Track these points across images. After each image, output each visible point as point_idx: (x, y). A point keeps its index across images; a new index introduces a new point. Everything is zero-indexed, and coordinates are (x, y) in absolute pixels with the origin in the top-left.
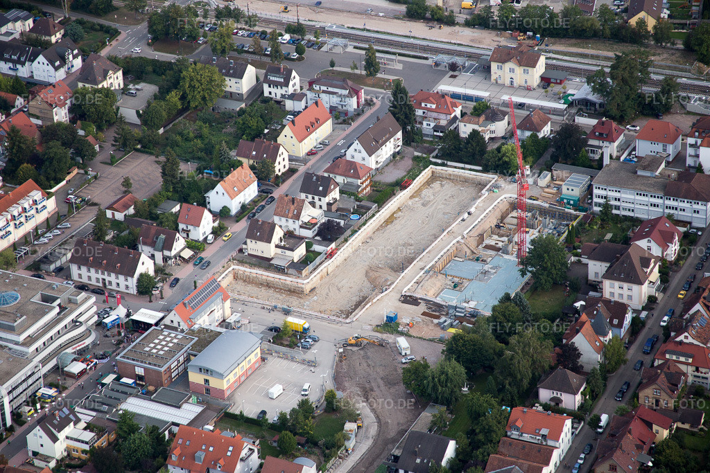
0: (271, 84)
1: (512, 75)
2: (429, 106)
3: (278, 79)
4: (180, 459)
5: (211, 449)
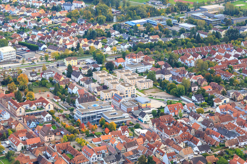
1: (72, 63)
2: (73, 69)
3: (34, 75)
4: (172, 111)
5: (176, 107)
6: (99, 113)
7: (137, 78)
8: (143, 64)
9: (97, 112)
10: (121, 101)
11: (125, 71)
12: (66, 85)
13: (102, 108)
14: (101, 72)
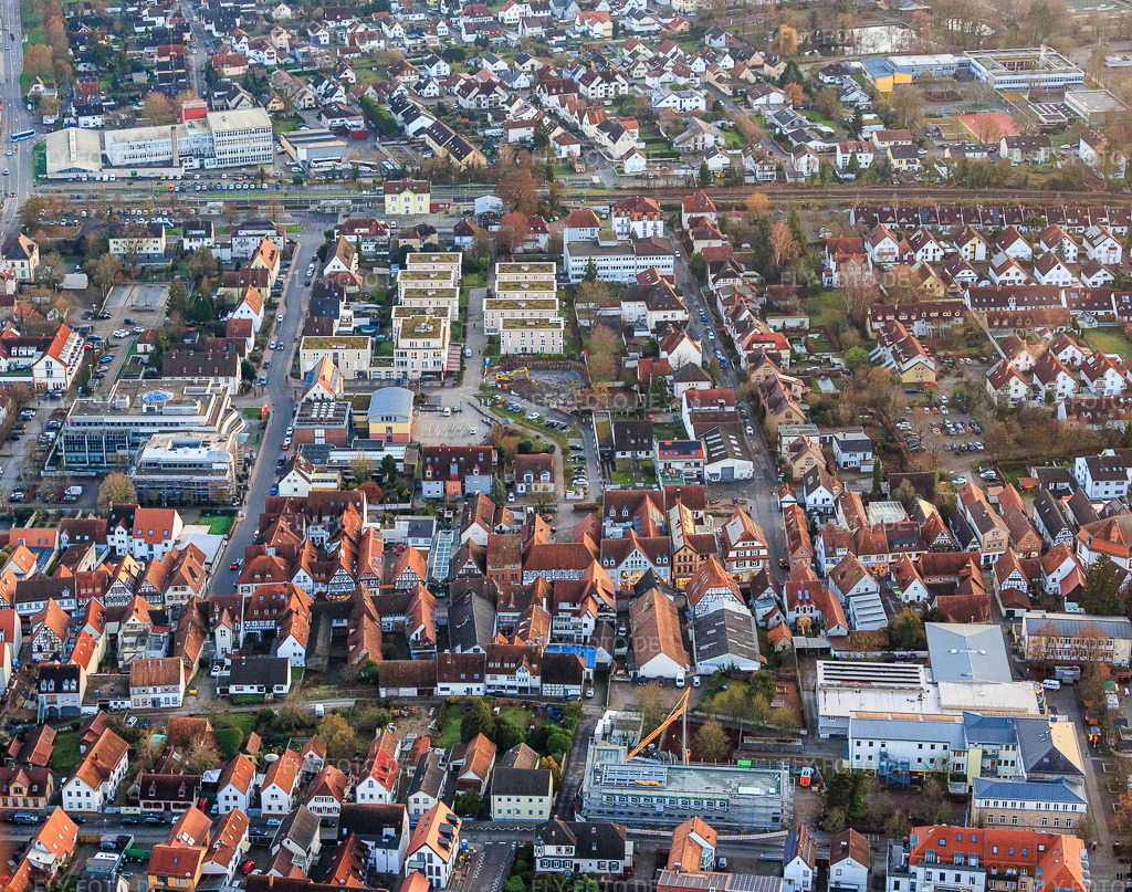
0: (191, 237)
1: (407, 204)
2: (362, 230)
3: (198, 232)
4: (434, 474)
5: (462, 459)
10: (310, 396)
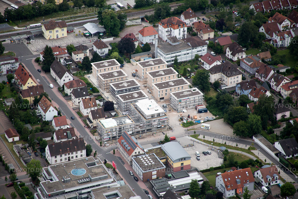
1: (57, 33)
2: (55, 53)
4: (231, 186)
5: (240, 177)
6: (83, 191)
7: (173, 84)
8: (190, 44)
9: (80, 190)
10: (134, 154)
11: (153, 64)
12: (36, 98)
13: (91, 181)
14: (108, 62)
